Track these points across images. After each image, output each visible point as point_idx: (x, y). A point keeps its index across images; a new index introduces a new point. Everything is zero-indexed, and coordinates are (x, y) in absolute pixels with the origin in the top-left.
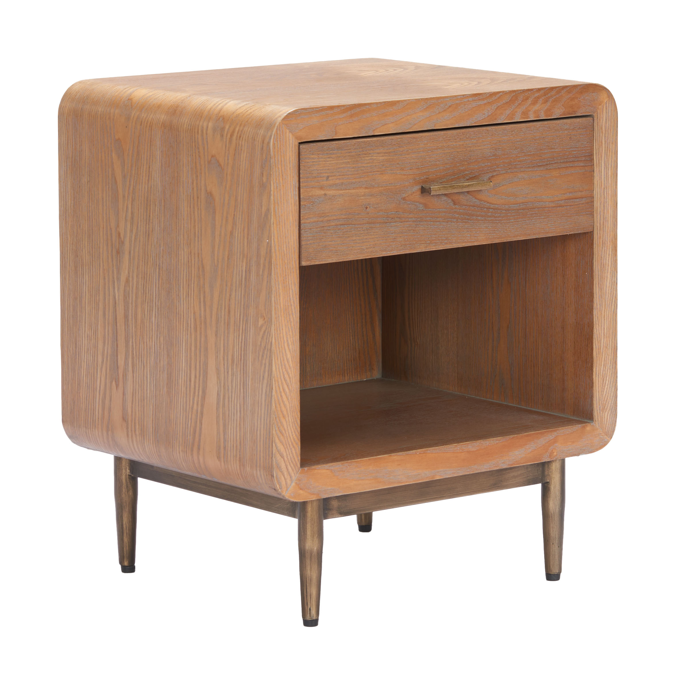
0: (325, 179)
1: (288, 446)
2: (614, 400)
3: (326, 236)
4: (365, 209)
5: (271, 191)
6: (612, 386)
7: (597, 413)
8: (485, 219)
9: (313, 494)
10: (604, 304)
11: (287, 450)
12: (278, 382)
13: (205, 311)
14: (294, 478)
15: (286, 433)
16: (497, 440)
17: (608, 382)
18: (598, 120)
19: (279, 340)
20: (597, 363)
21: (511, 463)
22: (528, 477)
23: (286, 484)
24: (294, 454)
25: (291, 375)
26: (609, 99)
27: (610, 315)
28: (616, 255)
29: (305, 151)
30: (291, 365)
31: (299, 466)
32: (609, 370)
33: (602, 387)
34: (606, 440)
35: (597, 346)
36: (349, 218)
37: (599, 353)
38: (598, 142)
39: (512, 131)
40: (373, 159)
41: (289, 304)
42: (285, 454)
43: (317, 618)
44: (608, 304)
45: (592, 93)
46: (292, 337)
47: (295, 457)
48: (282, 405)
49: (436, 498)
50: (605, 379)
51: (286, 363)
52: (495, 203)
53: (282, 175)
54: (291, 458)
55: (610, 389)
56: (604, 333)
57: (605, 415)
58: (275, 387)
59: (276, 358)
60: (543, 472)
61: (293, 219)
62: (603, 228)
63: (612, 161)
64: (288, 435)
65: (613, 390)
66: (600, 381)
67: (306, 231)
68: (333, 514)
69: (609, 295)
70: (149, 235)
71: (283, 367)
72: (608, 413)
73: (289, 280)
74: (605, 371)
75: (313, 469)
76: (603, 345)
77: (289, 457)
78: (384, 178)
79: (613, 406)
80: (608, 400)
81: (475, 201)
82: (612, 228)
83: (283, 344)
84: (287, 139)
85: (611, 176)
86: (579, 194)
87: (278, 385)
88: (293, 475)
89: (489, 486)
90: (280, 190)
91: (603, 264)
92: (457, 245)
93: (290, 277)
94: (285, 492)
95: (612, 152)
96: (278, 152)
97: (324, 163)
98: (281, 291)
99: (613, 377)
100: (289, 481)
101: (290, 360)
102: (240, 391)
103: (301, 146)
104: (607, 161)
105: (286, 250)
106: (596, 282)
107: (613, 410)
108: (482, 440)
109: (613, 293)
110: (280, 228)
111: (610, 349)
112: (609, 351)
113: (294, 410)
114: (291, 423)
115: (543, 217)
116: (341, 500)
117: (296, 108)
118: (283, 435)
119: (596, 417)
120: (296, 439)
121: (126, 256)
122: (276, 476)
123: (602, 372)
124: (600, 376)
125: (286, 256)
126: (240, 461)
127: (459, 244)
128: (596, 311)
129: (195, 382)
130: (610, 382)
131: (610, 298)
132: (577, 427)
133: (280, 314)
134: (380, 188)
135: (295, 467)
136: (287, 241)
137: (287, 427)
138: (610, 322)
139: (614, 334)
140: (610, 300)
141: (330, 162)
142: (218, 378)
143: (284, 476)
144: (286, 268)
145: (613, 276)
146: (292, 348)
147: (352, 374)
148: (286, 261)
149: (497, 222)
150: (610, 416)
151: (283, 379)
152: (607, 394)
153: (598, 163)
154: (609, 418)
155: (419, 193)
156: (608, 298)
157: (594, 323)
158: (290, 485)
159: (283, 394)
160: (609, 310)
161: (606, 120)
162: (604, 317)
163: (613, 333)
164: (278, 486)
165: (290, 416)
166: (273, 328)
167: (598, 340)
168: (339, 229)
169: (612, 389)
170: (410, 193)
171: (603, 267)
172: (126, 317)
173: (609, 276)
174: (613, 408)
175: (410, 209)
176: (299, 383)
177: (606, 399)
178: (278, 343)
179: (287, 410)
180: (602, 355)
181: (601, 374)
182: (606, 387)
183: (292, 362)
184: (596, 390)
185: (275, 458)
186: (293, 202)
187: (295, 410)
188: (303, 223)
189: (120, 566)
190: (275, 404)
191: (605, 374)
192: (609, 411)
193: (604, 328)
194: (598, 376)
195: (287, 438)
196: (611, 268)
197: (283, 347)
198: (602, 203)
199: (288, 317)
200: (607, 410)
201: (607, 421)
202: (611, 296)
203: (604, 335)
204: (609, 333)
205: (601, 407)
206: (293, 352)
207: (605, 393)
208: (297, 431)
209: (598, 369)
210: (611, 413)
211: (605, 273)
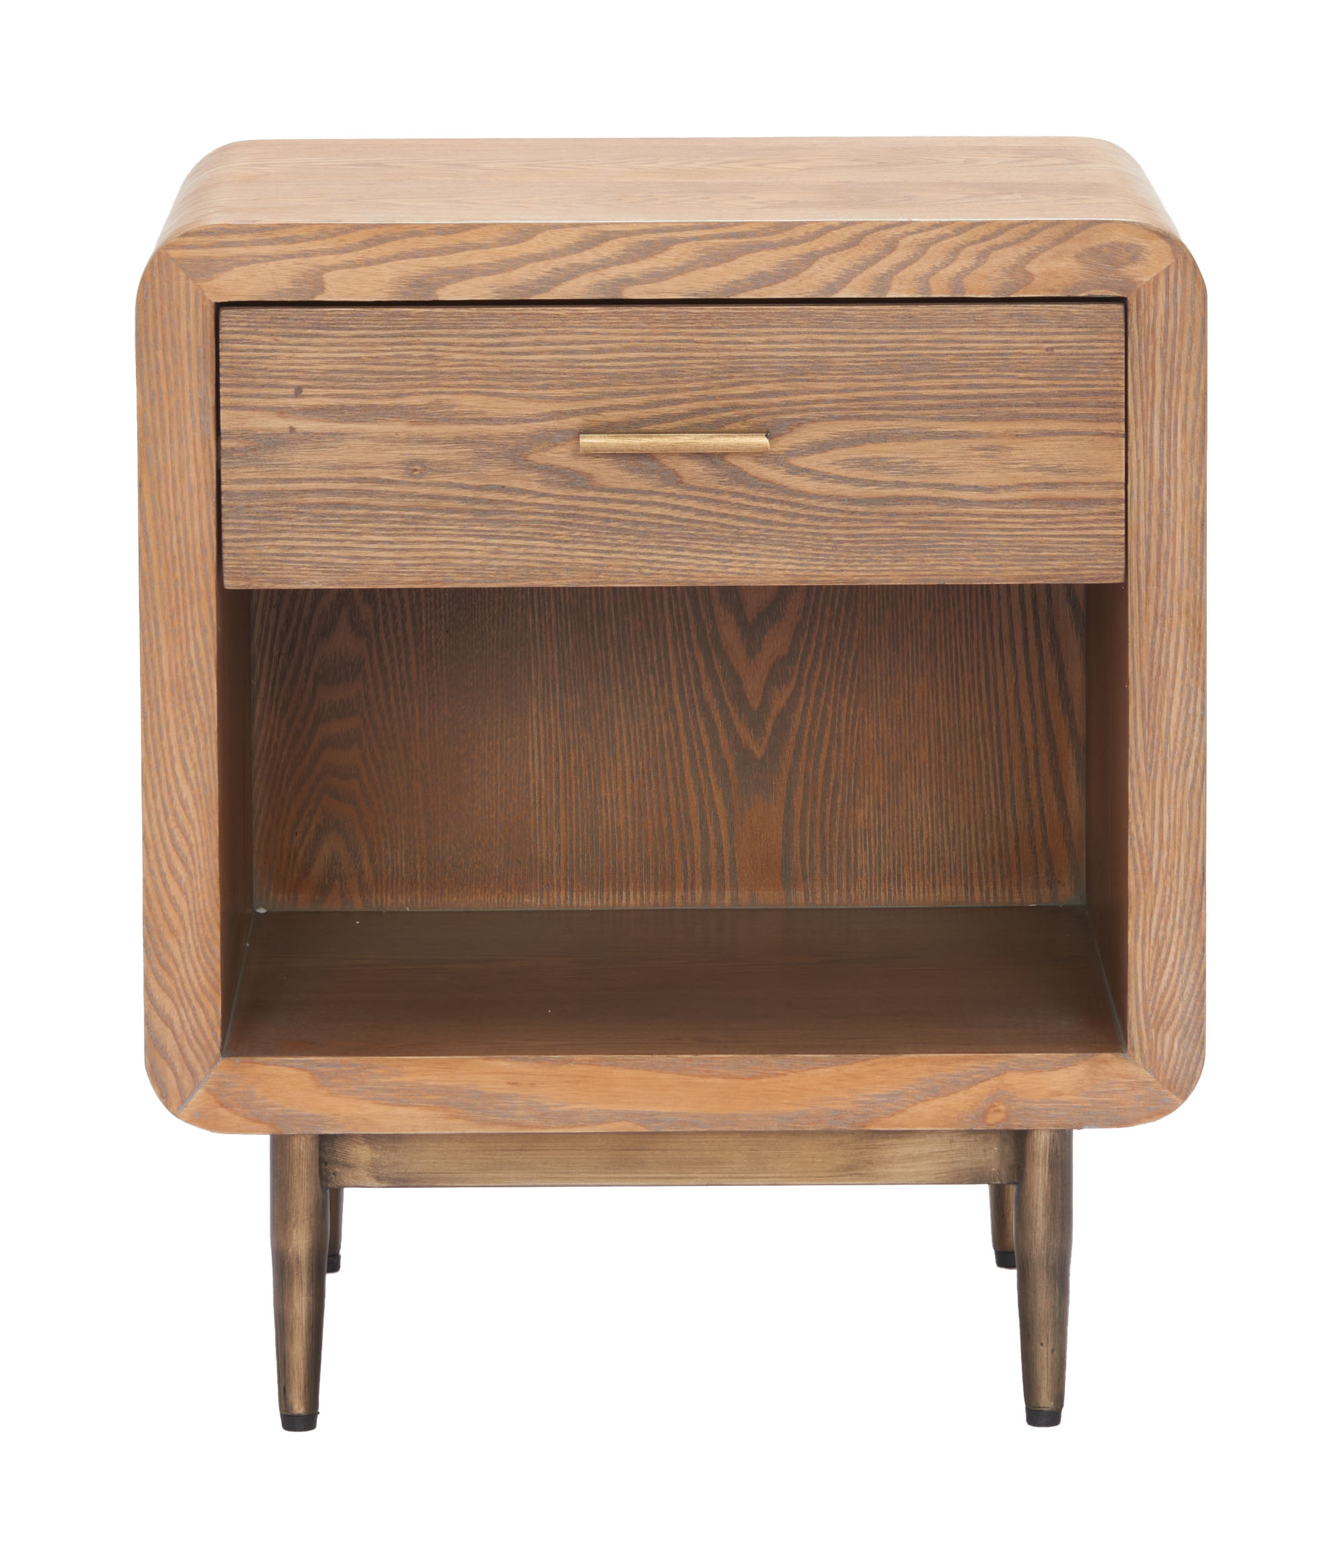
0: (291, 391)
1: (185, 1001)
2: (1195, 1005)
3: (293, 526)
4: (409, 472)
6: (1188, 970)
7: (1139, 1031)
9: (259, 1121)
10: (1160, 765)
11: (183, 1011)
12: (156, 852)
14: (202, 1076)
15: (179, 971)
16: (816, 1061)
17: (1175, 957)
18: (1142, 312)
20: (1138, 908)
21: (860, 1121)
22: (956, 1164)
23: (180, 1088)
24: (204, 1023)
25: (192, 839)
26: (1176, 262)
27: (1180, 794)
28: (1199, 649)
29: (236, 324)
30: (194, 816)
31: (217, 1051)
32: (1177, 931)
33: (1155, 969)
34: (1167, 1100)
35: (1139, 866)
36: (361, 490)
37: (1145, 884)
38: (1141, 365)
39: (862, 321)
40: (434, 356)
41: (188, 674)
42: (176, 1019)
44: (1176, 765)
46: (195, 750)
47: (206, 1028)
48: (167, 903)
50: (1164, 950)
51: (179, 808)
52: (808, 489)
54: (193, 1031)
55: (1182, 976)
56: (1161, 837)
57: (1163, 1039)
58: (149, 862)
61: (198, 479)
62: (1158, 577)
63: (1186, 415)
64: (184, 976)
65: (1191, 980)
66: (1147, 951)
67: (234, 511)
69: (1178, 745)
71: (171, 817)
72: (1174, 1034)
73: (186, 618)
74: (1165, 930)
75: (259, 1063)
76: (1160, 866)
77: (188, 1028)
78: (468, 403)
79: (1190, 1019)
80: (1174, 1004)
81: (744, 478)
82: (1188, 581)
83: (169, 765)
84: (182, 292)
85: (1183, 453)
87: (157, 857)
88: (199, 1069)
90: (161, 409)
91: (1156, 667)
93: (189, 613)
94: (175, 1108)
95: (1187, 394)
96: (155, 320)
97: (289, 355)
98: (163, 642)
99: (1190, 948)
100: (186, 1083)
101: (190, 803)
103: (223, 312)
104: (1170, 414)
105: (179, 548)
106: (1135, 708)
107: (1191, 1029)
109: (1191, 742)
110: (160, 495)
111: (1182, 879)
112: (1178, 882)
113: (201, 919)
114: (193, 949)
116: (380, 1147)
118: (170, 974)
119: (1136, 1039)
120: (209, 988)
122: (151, 1066)
123: (1153, 931)
124: (1147, 939)
125: (178, 561)
128: (1135, 779)
130: (1182, 960)
131: (1181, 753)
132: (1073, 1060)
133: (160, 694)
134: (456, 427)
135: (206, 1054)
136: (181, 527)
137: (183, 958)
138: (1181, 810)
139: (1193, 842)
140: (1181, 758)
141: (306, 355)
143: (173, 1069)
144: (177, 589)
145: (1188, 701)
146: (196, 778)
147: (995, 887)
148: (178, 574)
150: (1180, 1042)
151: (172, 845)
152: (1171, 988)
153: (1139, 417)
154: (1179, 1047)
155: (573, 446)
156: (1174, 752)
157: (1131, 809)
158: (193, 1092)
159: (170, 880)
160: (1177, 782)
161: (1167, 312)
162: (1162, 798)
163: (1189, 839)
164: (156, 1091)
165: (190, 932)
167: (1141, 850)
168: (331, 514)
169: (1187, 976)
170: (546, 445)
171: (1158, 675)
173: (1177, 699)
174: (1192, 1024)
175: (545, 483)
177: (1167, 999)
178: (157, 762)
179: (181, 918)
180: (1156, 891)
181: (1153, 935)
182: (1168, 969)
183: (197, 808)
184: (1136, 973)
185: (147, 1024)
186: (198, 440)
187: (205, 922)
188: (226, 491)
190: (148, 900)
191: (1164, 938)
192: (1177, 1030)
193: (1161, 825)
194: (1143, 939)
195: (183, 983)
197: (170, 771)
198: (1154, 518)
199: (185, 703)
200: (1172, 1028)
201: (1170, 1055)
202: (1183, 748)
203: (1161, 841)
204: (1177, 837)
205: (1152, 1019)
206: (197, 784)
207: (1163, 984)
208: (213, 969)
209: (1141, 923)
210: (1184, 1035)
211: (1163, 689)
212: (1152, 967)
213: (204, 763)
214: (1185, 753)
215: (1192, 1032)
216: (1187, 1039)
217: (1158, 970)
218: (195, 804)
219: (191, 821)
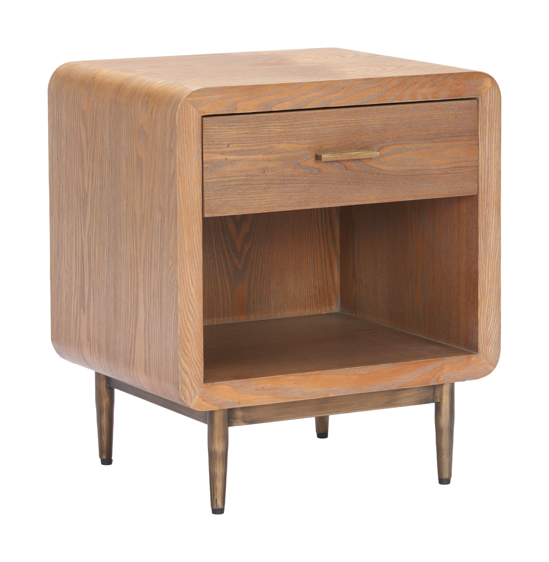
0: (226, 146)
1: (192, 365)
2: (498, 336)
3: (227, 193)
4: (263, 172)
5: (176, 155)
6: (496, 324)
7: (482, 346)
8: (376, 182)
9: (216, 405)
10: (488, 255)
11: (191, 369)
12: (183, 312)
13: (137, 252)
14: (197, 391)
15: (190, 355)
16: (386, 366)
17: (492, 320)
18: (483, 102)
19: (184, 277)
20: (481, 305)
21: (400, 385)
22: (420, 398)
23: (190, 396)
24: (198, 372)
25: (195, 307)
26: (493, 85)
27: (493, 265)
28: (499, 215)
29: (208, 123)
30: (195, 299)
31: (202, 382)
32: (493, 311)
33: (486, 325)
34: (490, 369)
35: (482, 290)
36: (248, 179)
37: (483, 297)
38: (482, 120)
39: (401, 110)
40: (270, 130)
41: (193, 249)
42: (189, 372)
43: (222, 507)
44: (492, 256)
45: (477, 79)
46: (195, 275)
47: (199, 374)
48: (186, 331)
49: (334, 412)
50: (489, 318)
51: (190, 296)
52: (385, 169)
53: (187, 142)
54: (195, 375)
55: (494, 326)
56: (488, 280)
57: (489, 348)
58: (181, 316)
59: (181, 292)
60: (434, 393)
61: (196, 179)
62: (487, 192)
63: (495, 136)
64: (192, 356)
65: (497, 328)
66: (484, 319)
67: (208, 189)
68: (237, 422)
69: (493, 248)
70: (102, 189)
71: (188, 300)
72: (492, 346)
73: (192, 228)
74: (489, 311)
75: (215, 385)
76: (487, 290)
77: (193, 374)
78: (281, 146)
79: (497, 341)
80: (492, 336)
81: (365, 167)
82: (496, 192)
83: (187, 281)
84: (191, 113)
85: (495, 149)
86: (464, 164)
87: (183, 314)
88: (197, 389)
89: (384, 404)
90: (185, 155)
91: (487, 222)
92: (349, 203)
93: (194, 226)
94: (189, 403)
95: (496, 129)
96: (183, 123)
97: (225, 133)
98: (185, 237)
99: (496, 317)
100: (193, 394)
101: (194, 294)
102: (158, 319)
103: (204, 119)
104: (491, 136)
105: (190, 204)
106: (481, 237)
107: (497, 344)
108: (372, 366)
109: (497, 247)
110: (184, 185)
112: (493, 294)
114: (195, 346)
115: (430, 182)
116: (245, 411)
117: (201, 87)
118: (187, 356)
119: (481, 349)
120: (200, 359)
121: (89, 206)
122: (181, 389)
123: (486, 312)
124: (484, 315)
125: (190, 209)
126: (158, 376)
127: (351, 203)
128: (480, 261)
129: (131, 311)
130: (494, 321)
131: (494, 251)
132: (463, 358)
133: (184, 256)
134: (277, 155)
135: (199, 383)
136: (191, 197)
137: (191, 350)
138: (494, 270)
139: (498, 281)
140: (494, 253)
141: (230, 133)
142: (145, 307)
143: (188, 390)
144: (190, 219)
145: (496, 233)
146: (196, 285)
147: (313, 308)
148: (190, 213)
149: (387, 185)
150: (494, 349)
151: (188, 310)
152: (491, 331)
153: (482, 138)
154: (493, 351)
155: (314, 159)
156: (492, 251)
157: (479, 271)
158: (194, 397)
159: (187, 322)
160: (493, 261)
161: (490, 102)
162: (488, 267)
163: (496, 280)
164: (183, 398)
165: (194, 340)
166: (178, 268)
167: (482, 285)
168: (239, 188)
169: (496, 326)
170: (305, 160)
171: (487, 225)
172: (89, 256)
173: (493, 232)
174: (497, 343)
175: (305, 173)
176: (202, 314)
177: (490, 335)
178: (183, 281)
179: (191, 335)
180: (487, 298)
181: (486, 314)
182: (490, 324)
184: (481, 327)
185: (180, 374)
186: (196, 165)
187: (199, 336)
188: (205, 182)
189: (100, 459)
190: (180, 330)
191: (489, 314)
192: (493, 345)
193: (488, 276)
194: (483, 315)
195: (191, 359)
196: (495, 226)
197: (187, 283)
198: (486, 172)
199: (192, 259)
200: (491, 344)
201: (491, 353)
202: (494, 249)
203: (488, 281)
204: (493, 280)
205: (486, 342)
206: (196, 287)
207: (489, 330)
208: (201, 353)
209: (482, 310)
210: (495, 346)
211: (489, 230)
212: (486, 324)
213: (198, 280)
214: (495, 251)
215: (497, 345)
216: (496, 347)
217: (487, 325)
218: (196, 295)
219: (194, 301)
